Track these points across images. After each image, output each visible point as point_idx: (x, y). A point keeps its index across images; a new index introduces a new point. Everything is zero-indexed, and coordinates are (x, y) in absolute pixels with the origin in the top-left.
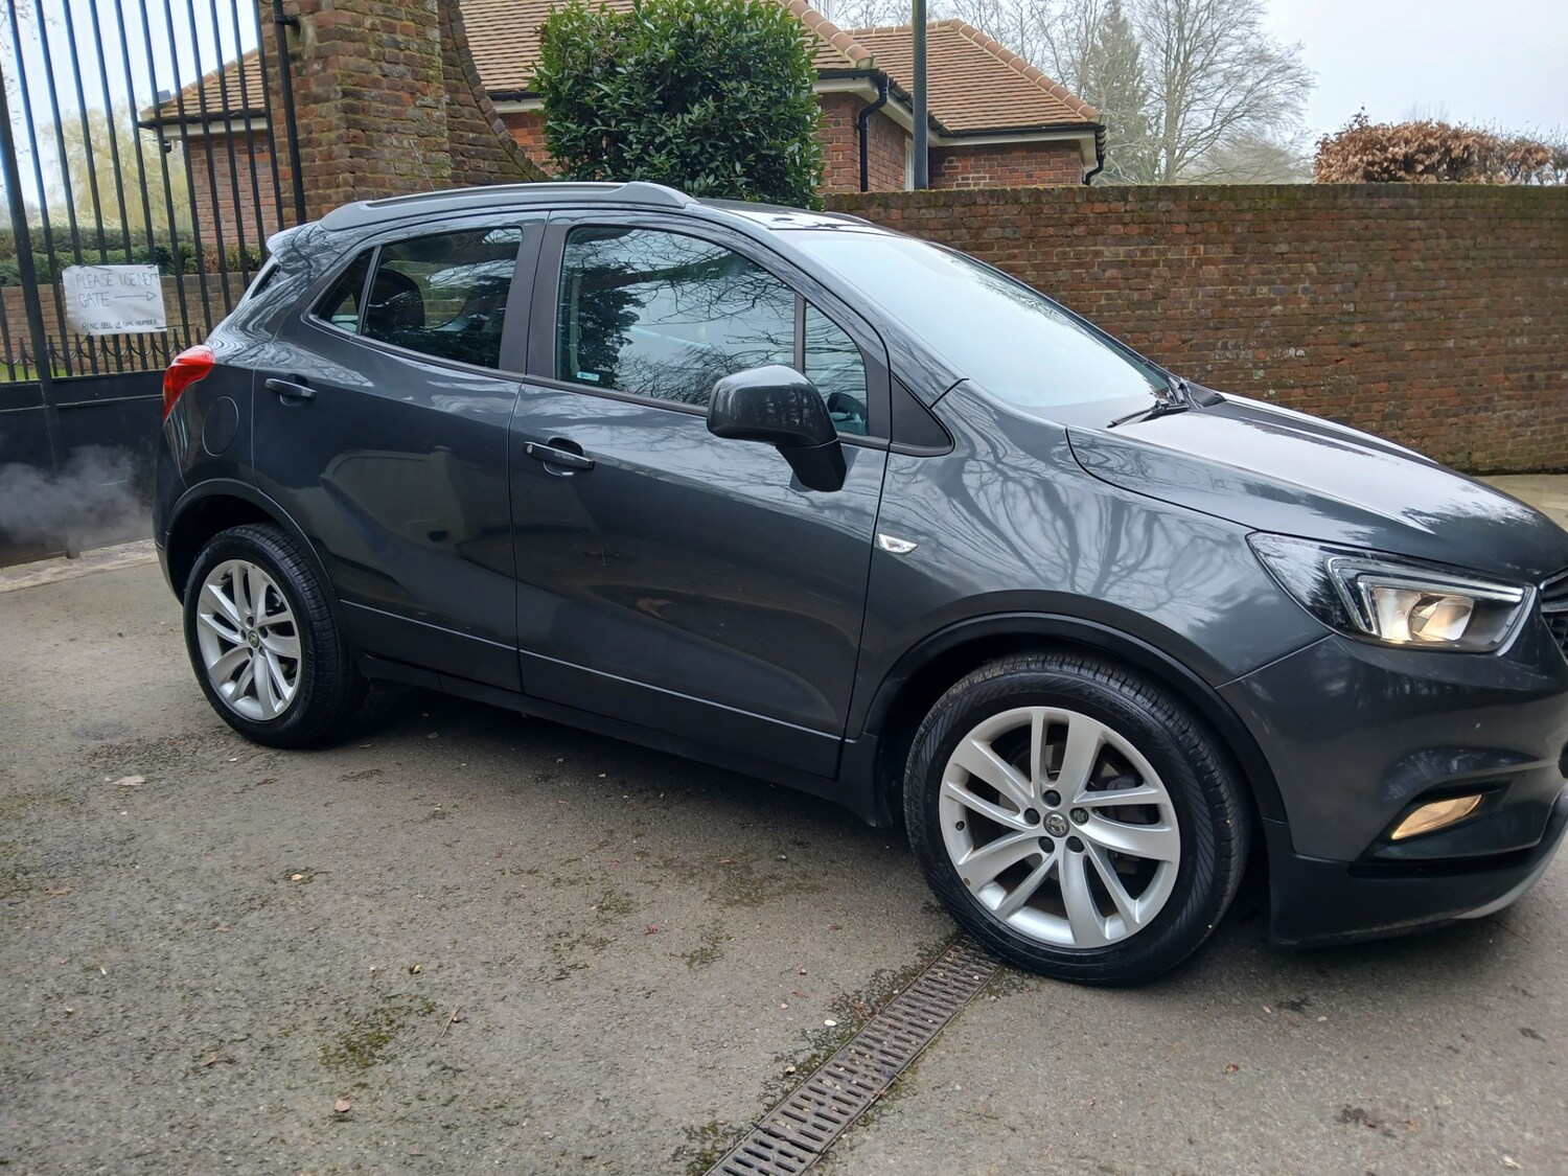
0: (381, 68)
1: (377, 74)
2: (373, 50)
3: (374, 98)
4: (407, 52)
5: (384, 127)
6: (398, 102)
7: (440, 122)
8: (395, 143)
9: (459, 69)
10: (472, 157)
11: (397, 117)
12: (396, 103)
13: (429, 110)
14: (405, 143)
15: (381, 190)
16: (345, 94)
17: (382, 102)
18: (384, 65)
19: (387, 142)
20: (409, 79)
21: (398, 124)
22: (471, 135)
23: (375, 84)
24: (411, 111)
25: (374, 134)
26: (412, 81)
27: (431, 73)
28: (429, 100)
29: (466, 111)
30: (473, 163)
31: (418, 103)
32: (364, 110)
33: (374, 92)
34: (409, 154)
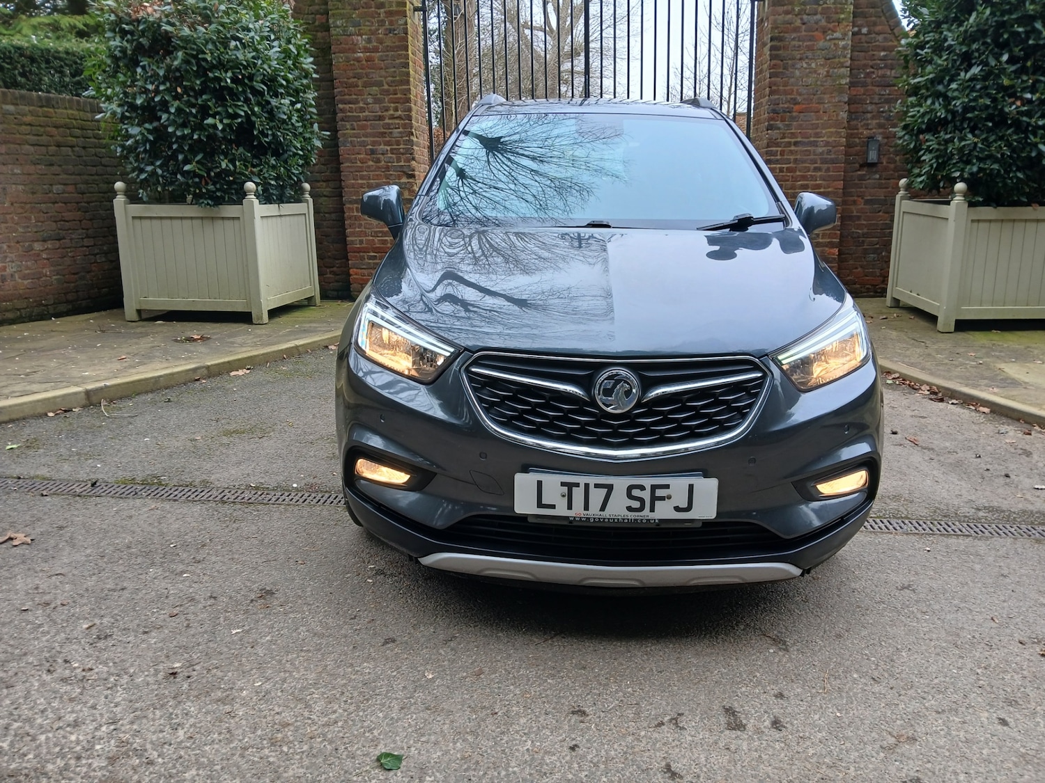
0: (802, 19)
1: (798, 23)
2: (797, 9)
3: (794, 39)
4: (825, 6)
5: (798, 57)
6: (812, 39)
7: (844, 48)
8: (805, 65)
9: (879, 10)
10: (881, 68)
11: (810, 48)
12: (810, 40)
13: (836, 42)
14: (813, 65)
15: (789, 97)
16: (772, 40)
17: (799, 41)
18: (805, 17)
19: (798, 66)
20: (823, 23)
21: (809, 54)
22: (882, 54)
23: (796, 30)
24: (821, 44)
25: (790, 62)
26: (825, 24)
27: (842, 16)
28: (837, 35)
29: (880, 38)
30: (880, 72)
31: (828, 38)
32: (785, 48)
33: (794, 35)
34: (815, 72)
